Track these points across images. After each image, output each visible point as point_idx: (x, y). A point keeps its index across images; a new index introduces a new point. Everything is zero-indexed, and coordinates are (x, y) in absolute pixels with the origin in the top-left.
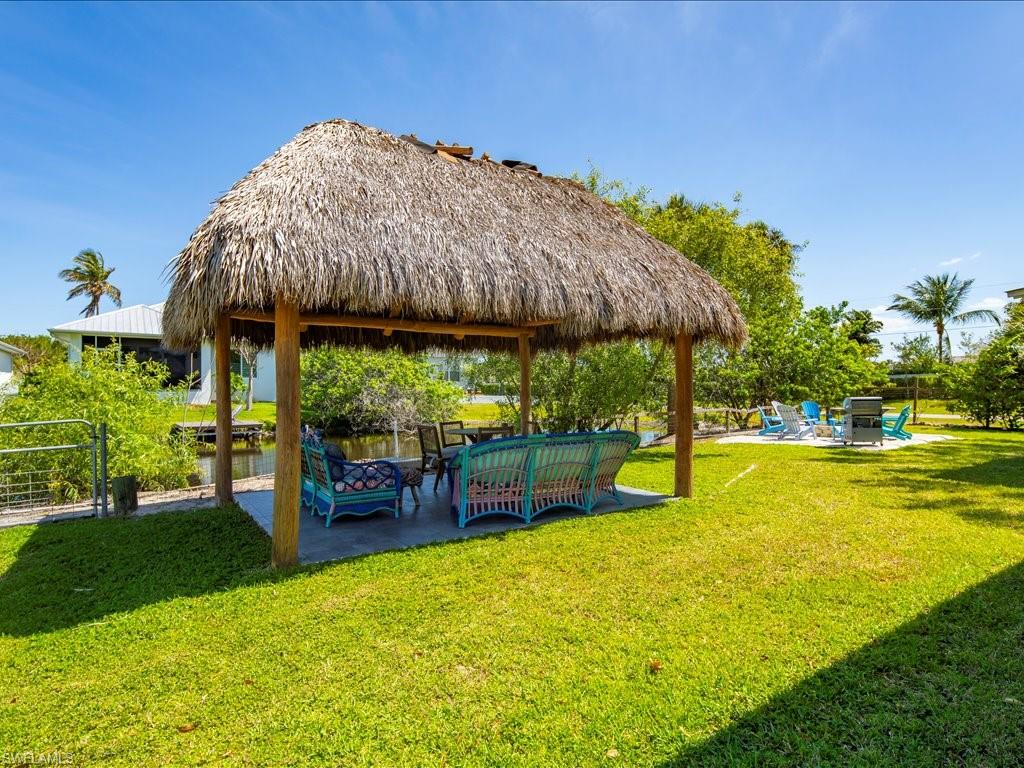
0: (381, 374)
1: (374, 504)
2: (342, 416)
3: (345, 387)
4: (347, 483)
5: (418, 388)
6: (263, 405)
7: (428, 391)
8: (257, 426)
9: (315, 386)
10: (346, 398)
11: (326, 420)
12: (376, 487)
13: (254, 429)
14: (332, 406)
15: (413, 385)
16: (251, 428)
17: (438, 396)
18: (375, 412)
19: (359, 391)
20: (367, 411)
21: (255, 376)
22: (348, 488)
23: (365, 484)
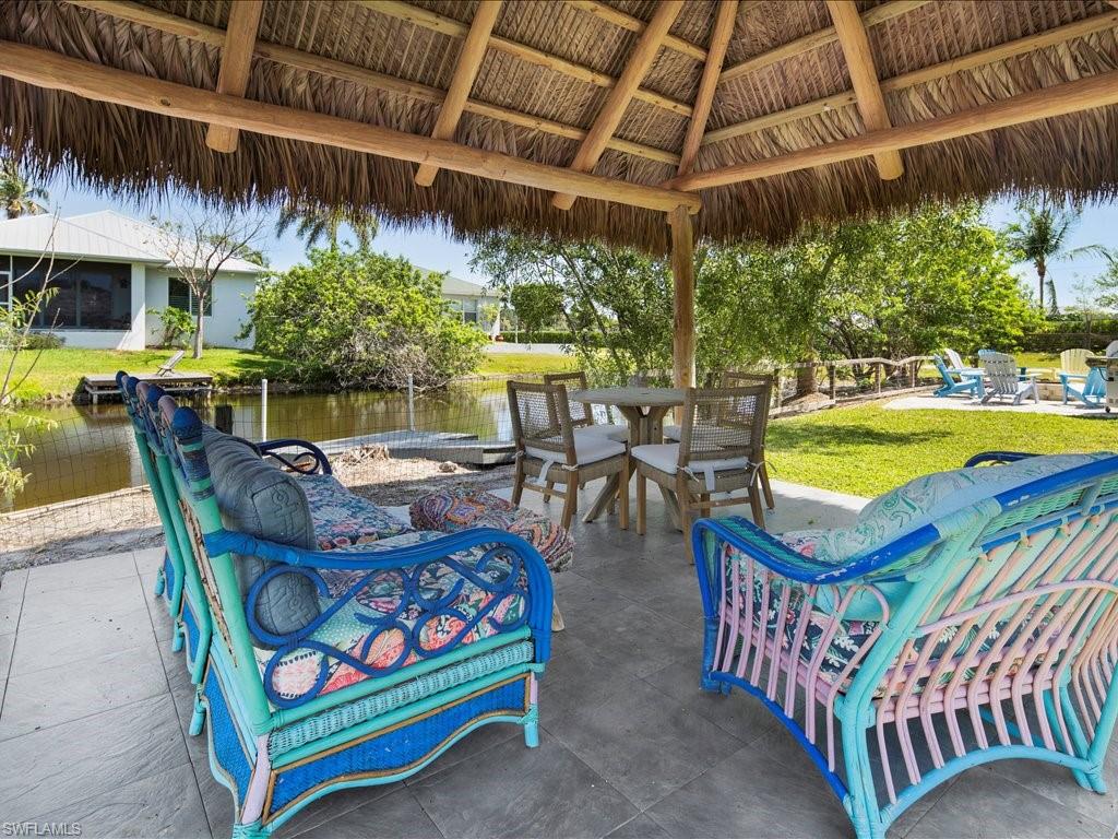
0: (379, 310)
1: (448, 718)
2: (326, 367)
3: (330, 327)
4: (329, 651)
5: (430, 330)
6: (219, 353)
7: (443, 335)
8: (205, 379)
9: (289, 326)
10: (333, 343)
11: (304, 372)
12: (456, 643)
13: (201, 385)
14: (312, 353)
15: (422, 327)
16: (198, 382)
17: (456, 341)
18: (370, 363)
19: (351, 333)
20: (360, 361)
21: (208, 312)
22: (341, 671)
23: (412, 641)
